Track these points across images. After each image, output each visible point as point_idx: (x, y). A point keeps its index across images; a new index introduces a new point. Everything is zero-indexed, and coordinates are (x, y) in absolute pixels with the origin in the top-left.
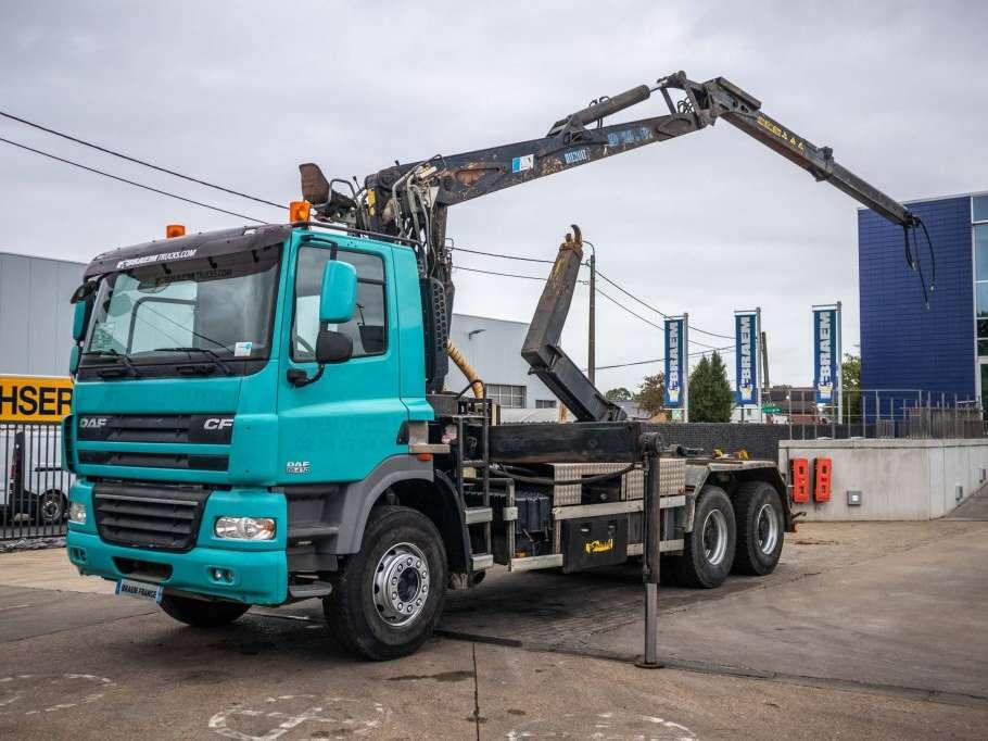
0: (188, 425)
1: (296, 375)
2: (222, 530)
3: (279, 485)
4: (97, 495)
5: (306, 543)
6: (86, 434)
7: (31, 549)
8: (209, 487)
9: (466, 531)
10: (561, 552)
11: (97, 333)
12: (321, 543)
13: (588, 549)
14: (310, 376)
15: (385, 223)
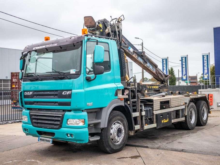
0: (58, 93)
1: (88, 78)
2: (69, 123)
3: (85, 110)
4: (31, 114)
5: (92, 125)
6: (26, 97)
7: (3, 124)
8: (64, 111)
9: (133, 119)
10: (156, 123)
11: (27, 68)
12: (96, 125)
13: (162, 122)
14: (92, 78)
15: (107, 33)
